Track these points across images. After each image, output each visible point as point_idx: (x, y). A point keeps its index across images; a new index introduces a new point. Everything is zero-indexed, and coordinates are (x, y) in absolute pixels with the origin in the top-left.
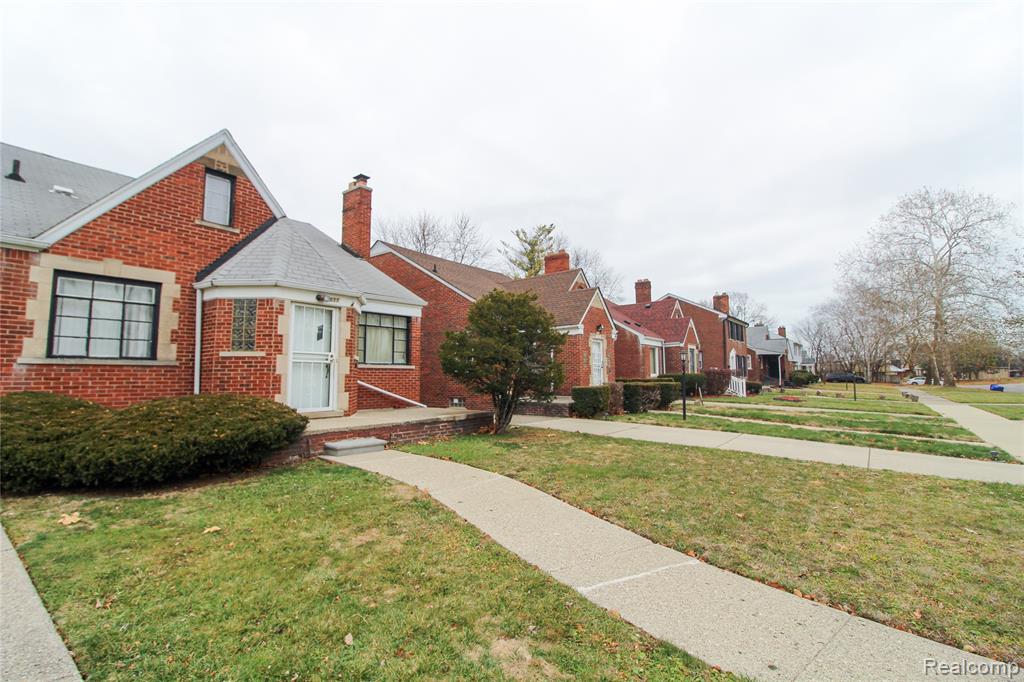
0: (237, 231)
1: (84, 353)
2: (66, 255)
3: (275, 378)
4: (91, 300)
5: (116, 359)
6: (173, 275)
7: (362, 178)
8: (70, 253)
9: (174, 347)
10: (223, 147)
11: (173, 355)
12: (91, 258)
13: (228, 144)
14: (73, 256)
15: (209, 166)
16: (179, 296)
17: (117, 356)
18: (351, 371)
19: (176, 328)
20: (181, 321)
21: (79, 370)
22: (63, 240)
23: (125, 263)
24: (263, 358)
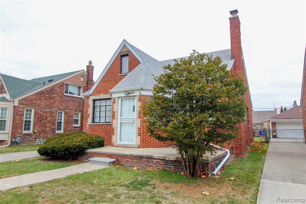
1: (99, 122)
2: (94, 95)
4: (100, 106)
5: (104, 123)
10: (125, 46)
12: (98, 95)
13: (126, 44)
15: (121, 55)
17: (104, 122)
18: (141, 126)
21: (97, 126)
22: (93, 91)
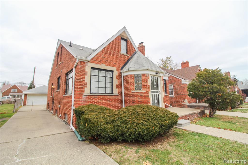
0: (129, 55)
1: (97, 92)
3: (149, 99)
4: (98, 76)
6: (116, 68)
7: (142, 43)
8: (94, 62)
9: (117, 89)
11: (117, 92)
12: (98, 64)
13: (125, 31)
14: (95, 63)
15: (122, 37)
16: (117, 75)
17: (105, 93)
19: (117, 84)
20: (118, 82)
21: (97, 97)
22: (92, 58)
23: (106, 65)
24: (145, 92)
